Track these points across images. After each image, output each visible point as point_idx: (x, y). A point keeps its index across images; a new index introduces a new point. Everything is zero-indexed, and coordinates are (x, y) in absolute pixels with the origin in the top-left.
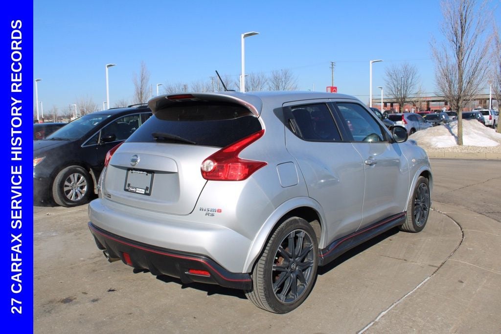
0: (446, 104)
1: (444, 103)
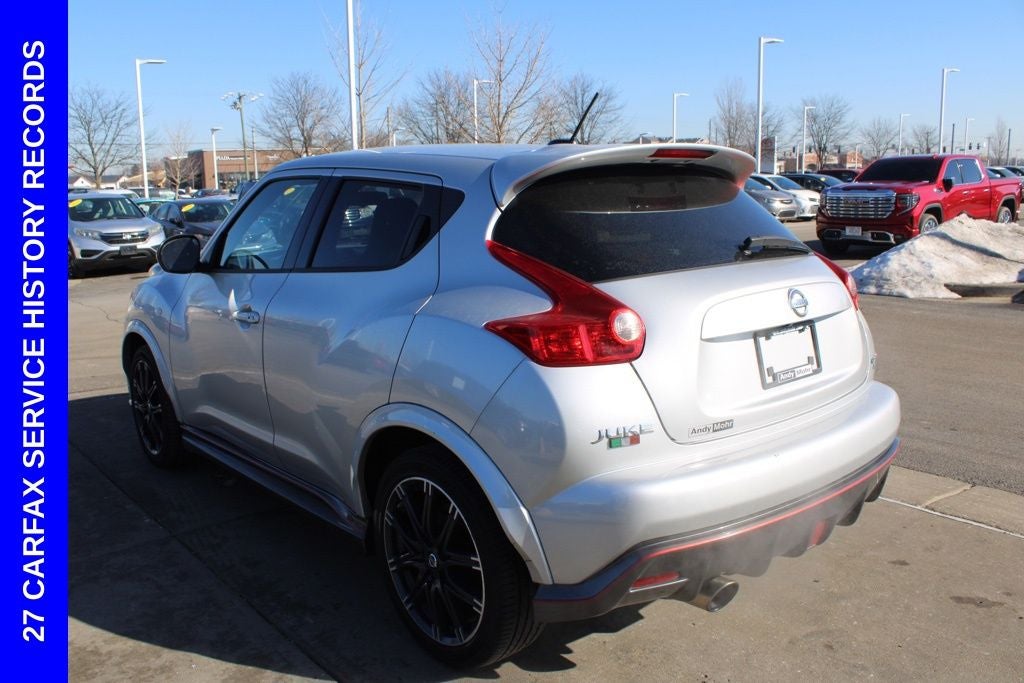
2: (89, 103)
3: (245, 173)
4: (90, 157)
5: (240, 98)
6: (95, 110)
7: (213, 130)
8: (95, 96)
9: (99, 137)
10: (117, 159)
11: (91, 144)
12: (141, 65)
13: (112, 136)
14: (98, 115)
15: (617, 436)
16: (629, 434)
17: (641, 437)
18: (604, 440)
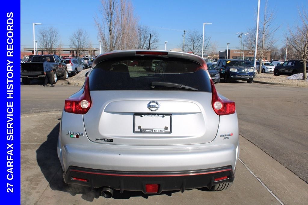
0: (71, 53)
1: (69, 52)
2: (194, 35)
3: (240, 57)
4: (193, 50)
5: (241, 34)
6: (196, 37)
7: (228, 44)
8: (196, 33)
9: (196, 44)
10: (200, 51)
11: (193, 46)
12: (205, 25)
13: (199, 44)
14: (196, 38)
15: (73, 135)
16: (76, 134)
17: (79, 136)
18: (70, 134)
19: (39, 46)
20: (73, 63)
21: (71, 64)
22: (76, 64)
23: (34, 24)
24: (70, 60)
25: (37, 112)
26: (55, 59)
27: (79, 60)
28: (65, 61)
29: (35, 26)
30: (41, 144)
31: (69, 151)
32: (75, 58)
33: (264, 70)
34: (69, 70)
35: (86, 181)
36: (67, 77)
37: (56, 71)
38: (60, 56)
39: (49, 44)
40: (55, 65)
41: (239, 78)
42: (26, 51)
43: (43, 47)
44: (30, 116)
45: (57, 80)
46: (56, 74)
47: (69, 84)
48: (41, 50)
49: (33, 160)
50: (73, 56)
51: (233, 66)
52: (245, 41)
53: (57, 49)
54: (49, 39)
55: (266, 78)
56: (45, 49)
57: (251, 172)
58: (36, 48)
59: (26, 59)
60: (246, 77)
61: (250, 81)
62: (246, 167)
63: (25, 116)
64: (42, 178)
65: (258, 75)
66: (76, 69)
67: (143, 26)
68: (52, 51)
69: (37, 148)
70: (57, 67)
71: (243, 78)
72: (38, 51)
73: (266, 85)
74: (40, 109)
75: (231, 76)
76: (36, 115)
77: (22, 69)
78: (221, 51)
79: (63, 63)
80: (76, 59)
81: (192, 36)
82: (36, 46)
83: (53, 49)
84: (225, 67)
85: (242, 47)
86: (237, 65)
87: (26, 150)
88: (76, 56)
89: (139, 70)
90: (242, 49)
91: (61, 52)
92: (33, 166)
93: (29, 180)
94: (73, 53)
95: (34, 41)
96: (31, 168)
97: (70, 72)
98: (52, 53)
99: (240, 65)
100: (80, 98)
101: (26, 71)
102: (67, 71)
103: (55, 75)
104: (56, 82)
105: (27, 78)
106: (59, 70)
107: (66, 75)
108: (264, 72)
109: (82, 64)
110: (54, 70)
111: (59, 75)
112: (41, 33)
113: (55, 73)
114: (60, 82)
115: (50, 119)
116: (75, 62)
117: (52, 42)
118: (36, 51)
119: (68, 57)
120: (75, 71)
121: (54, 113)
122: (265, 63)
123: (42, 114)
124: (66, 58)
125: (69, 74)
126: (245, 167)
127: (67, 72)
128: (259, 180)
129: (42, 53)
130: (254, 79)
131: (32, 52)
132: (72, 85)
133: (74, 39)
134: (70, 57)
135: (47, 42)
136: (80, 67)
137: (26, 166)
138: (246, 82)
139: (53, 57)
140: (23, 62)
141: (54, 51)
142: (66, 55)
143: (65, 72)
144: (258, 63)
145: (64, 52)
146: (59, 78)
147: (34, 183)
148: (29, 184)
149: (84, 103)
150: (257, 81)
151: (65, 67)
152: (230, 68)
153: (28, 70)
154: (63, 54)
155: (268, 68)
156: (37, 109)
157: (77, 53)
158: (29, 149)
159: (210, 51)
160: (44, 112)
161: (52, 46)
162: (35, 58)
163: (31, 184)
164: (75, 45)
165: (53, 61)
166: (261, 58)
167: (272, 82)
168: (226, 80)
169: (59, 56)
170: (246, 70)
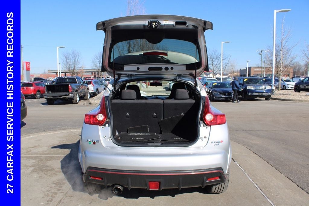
0: (92, 74)
1: (91, 73)
2: (213, 54)
4: (212, 69)
5: (262, 51)
7: (247, 61)
8: (215, 52)
9: (215, 63)
11: (213, 65)
12: (223, 43)
13: (219, 63)
14: (215, 57)
15: (91, 142)
16: (93, 142)
17: (96, 143)
18: (88, 142)
19: (62, 68)
20: (94, 84)
21: (93, 85)
22: (97, 85)
23: (58, 48)
24: (91, 81)
25: (61, 130)
26: (77, 80)
27: (100, 81)
28: (87, 82)
29: (59, 50)
30: (65, 156)
31: (88, 155)
32: (96, 79)
33: (284, 87)
34: (91, 91)
35: (101, 179)
36: (88, 98)
37: (78, 92)
38: (83, 78)
39: (72, 66)
40: (77, 86)
41: (257, 95)
42: (50, 73)
43: (65, 69)
44: (55, 133)
45: (80, 100)
46: (79, 95)
47: (90, 104)
48: (64, 71)
49: (58, 169)
50: (95, 77)
51: (250, 83)
52: (265, 58)
53: (79, 71)
54: (72, 61)
55: (285, 95)
56: (68, 71)
57: (250, 179)
58: (59, 70)
59: (50, 81)
60: (264, 94)
61: (267, 98)
62: (247, 175)
63: (50, 133)
64: (66, 182)
65: (277, 92)
66: (97, 89)
67: (162, 47)
68: (74, 72)
69: (61, 159)
70: (79, 88)
71: (261, 95)
72: (61, 73)
73: (285, 101)
74: (64, 127)
75: (249, 93)
76: (60, 132)
77: (47, 91)
78: (242, 69)
79: (85, 84)
80: (98, 80)
81: (211, 55)
82: (59, 68)
83: (75, 71)
84: (243, 85)
85: (263, 64)
86: (255, 83)
87: (52, 161)
88: (98, 77)
89: (159, 89)
90: (263, 66)
91: (83, 73)
92: (58, 173)
93: (54, 183)
94: (95, 74)
95: (58, 63)
96: (57, 175)
97: (91, 92)
98: (75, 75)
99: (258, 82)
100: (96, 113)
101: (50, 92)
102: (88, 91)
103: (77, 96)
104: (78, 102)
105: (51, 98)
106: (81, 91)
107: (88, 95)
108: (284, 89)
109: (103, 85)
110: (77, 91)
111: (81, 96)
112: (65, 56)
113: (77, 94)
114: (82, 102)
115: (72, 135)
116: (96, 83)
117: (74, 64)
118: (59, 73)
119: (90, 78)
120: (96, 91)
121: (76, 130)
122: (285, 79)
123: (65, 131)
124: (87, 80)
125: (90, 94)
126: (245, 175)
127: (88, 93)
128: (256, 185)
129: (65, 75)
130: (272, 96)
131: (55, 73)
132: (93, 105)
133: (96, 60)
134: (92, 78)
135: (70, 64)
136: (101, 88)
137: (52, 173)
138: (264, 99)
139: (75, 78)
140: (48, 84)
141: (77, 72)
142: (88, 77)
143: (86, 92)
144: (277, 80)
145: (86, 73)
146: (81, 98)
147: (59, 186)
148: (55, 187)
149: (100, 116)
150: (276, 98)
151: (87, 88)
152: (247, 86)
153: (52, 92)
154: (85, 75)
155: (289, 85)
156: (61, 127)
157: (98, 74)
158: (55, 160)
159: (229, 69)
160: (67, 129)
161: (74, 68)
162: (59, 80)
163: (57, 186)
164: (96, 66)
165: (76, 83)
166: (280, 75)
167: (290, 99)
168: (243, 97)
169: (81, 77)
170: (263, 87)
